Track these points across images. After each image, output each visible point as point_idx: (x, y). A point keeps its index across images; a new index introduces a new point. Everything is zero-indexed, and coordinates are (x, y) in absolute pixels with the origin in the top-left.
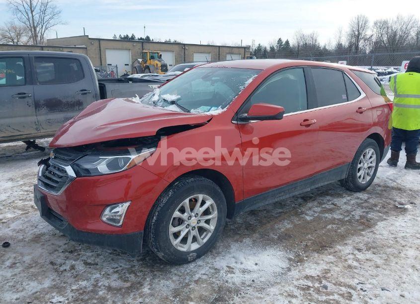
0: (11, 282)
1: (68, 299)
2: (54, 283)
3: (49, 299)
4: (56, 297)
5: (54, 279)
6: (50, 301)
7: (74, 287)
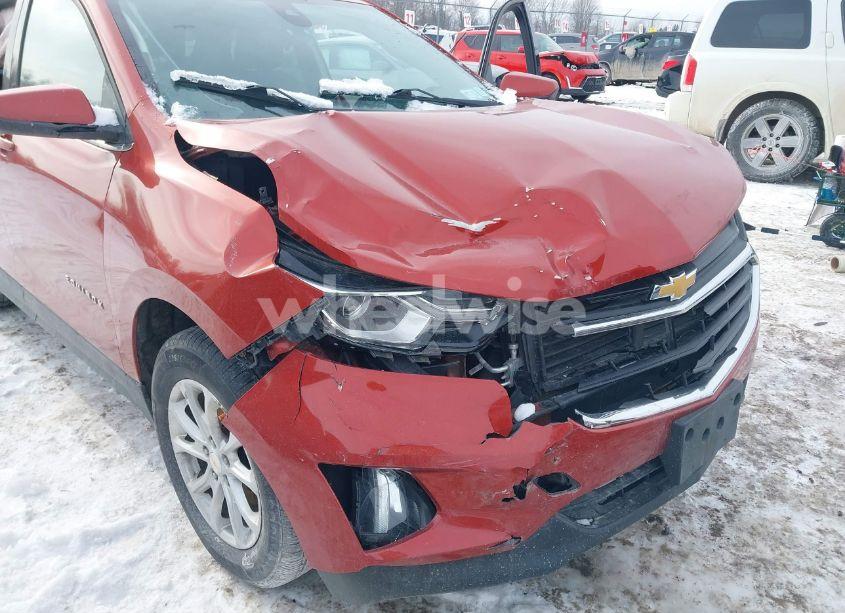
0: (833, 566)
1: (784, 466)
2: (767, 502)
3: (808, 487)
4: (795, 482)
5: (758, 507)
6: (810, 484)
7: (752, 469)
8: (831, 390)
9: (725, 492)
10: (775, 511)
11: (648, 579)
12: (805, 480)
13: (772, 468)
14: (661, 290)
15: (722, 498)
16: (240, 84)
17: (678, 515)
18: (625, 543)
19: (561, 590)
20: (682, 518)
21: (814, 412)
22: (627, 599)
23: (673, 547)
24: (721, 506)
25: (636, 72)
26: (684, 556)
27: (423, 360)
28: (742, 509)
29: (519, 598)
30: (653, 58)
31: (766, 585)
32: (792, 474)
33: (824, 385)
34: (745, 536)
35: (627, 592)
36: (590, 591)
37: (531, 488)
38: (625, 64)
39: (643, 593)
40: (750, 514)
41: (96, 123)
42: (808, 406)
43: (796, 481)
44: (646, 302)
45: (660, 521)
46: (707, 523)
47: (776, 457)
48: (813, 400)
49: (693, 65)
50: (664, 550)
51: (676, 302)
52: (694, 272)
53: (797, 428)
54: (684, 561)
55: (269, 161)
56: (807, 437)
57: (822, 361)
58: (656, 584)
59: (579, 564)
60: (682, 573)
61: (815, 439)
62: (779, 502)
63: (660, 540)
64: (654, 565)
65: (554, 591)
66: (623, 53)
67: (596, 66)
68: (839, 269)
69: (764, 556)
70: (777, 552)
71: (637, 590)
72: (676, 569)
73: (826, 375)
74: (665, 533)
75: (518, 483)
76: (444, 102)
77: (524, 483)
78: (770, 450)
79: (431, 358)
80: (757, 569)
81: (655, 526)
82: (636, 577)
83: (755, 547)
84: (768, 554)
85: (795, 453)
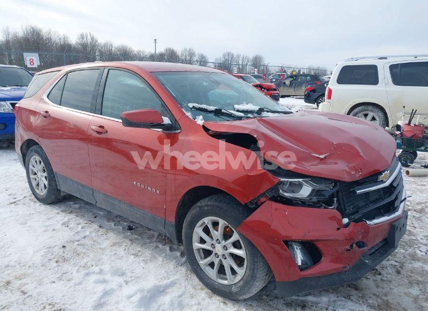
8: (422, 222)
9: (396, 259)
10: (417, 265)
11: (380, 290)
12: (424, 254)
13: (410, 250)
14: (381, 177)
15: (396, 261)
16: (212, 108)
17: (382, 268)
18: (367, 278)
19: (350, 296)
20: (384, 269)
21: (418, 230)
22: (375, 297)
23: (385, 279)
24: (397, 264)
25: (291, 91)
26: (390, 282)
27: (310, 203)
28: (405, 264)
29: (335, 298)
30: (298, 86)
31: (423, 289)
32: (418, 252)
33: (419, 220)
34: (409, 274)
35: (374, 295)
36: (361, 295)
37: (354, 246)
38: (286, 88)
39: (381, 294)
40: (408, 266)
41: (164, 123)
42: (415, 228)
43: (420, 254)
44: (376, 182)
45: (377, 270)
46: (394, 270)
47: (410, 247)
48: (416, 225)
49: (330, 91)
50: (382, 280)
51: (385, 182)
52: (389, 171)
53: (414, 235)
54: (391, 283)
55: (255, 136)
56: (419, 239)
57: (415, 210)
58: (384, 291)
59: (353, 286)
60: (392, 287)
61: (422, 239)
62: (417, 262)
63: (379, 277)
64: (381, 285)
65: (347, 296)
66: (285, 83)
67: (275, 90)
68: (410, 175)
69: (418, 280)
70: (423, 278)
71: (378, 294)
72: (389, 286)
73: (418, 216)
74: (380, 274)
75: (351, 244)
76: (279, 112)
77: (353, 244)
78: (407, 244)
79: (313, 202)
80: (418, 284)
81: (375, 272)
82: (376, 289)
83: (414, 277)
84: (420, 279)
85: (417, 244)
